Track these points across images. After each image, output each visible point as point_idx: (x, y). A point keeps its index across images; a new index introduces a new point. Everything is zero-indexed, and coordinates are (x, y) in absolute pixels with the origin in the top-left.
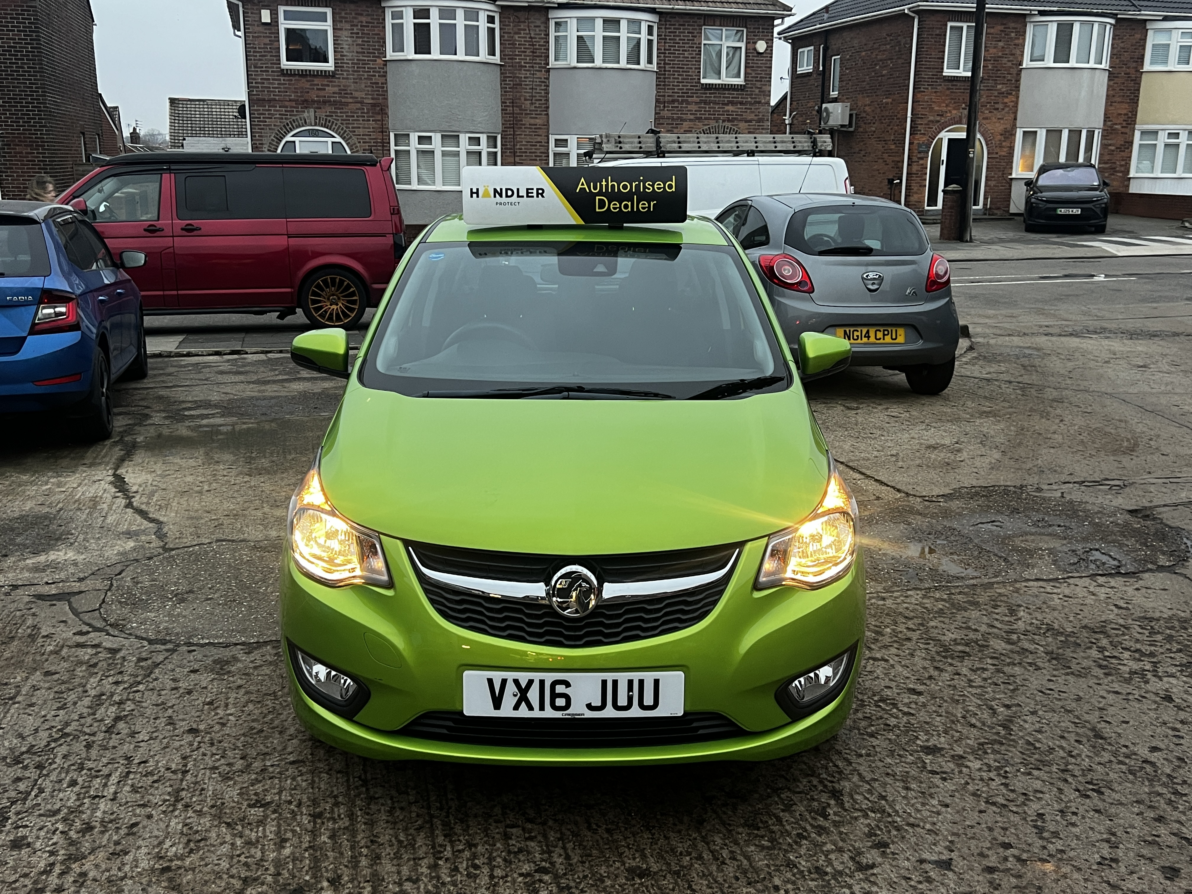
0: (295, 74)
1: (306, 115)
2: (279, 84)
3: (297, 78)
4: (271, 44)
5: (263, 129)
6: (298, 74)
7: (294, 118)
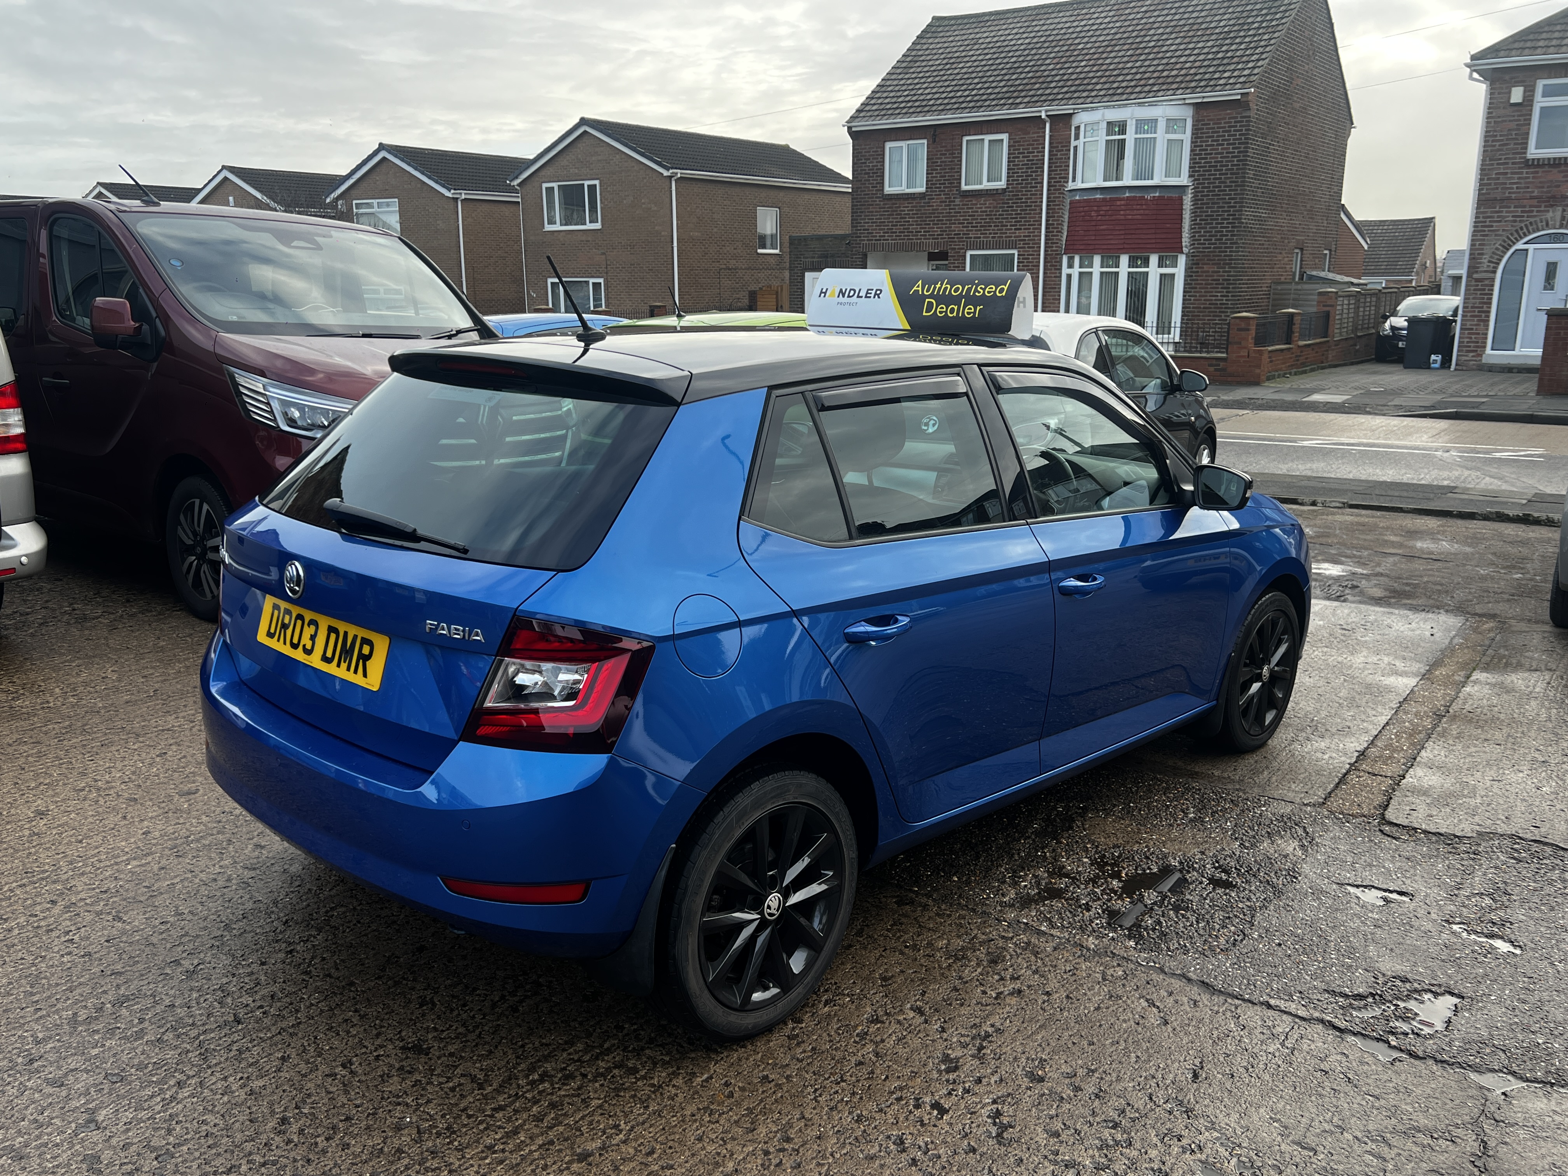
0: (1544, 165)
1: (1550, 215)
2: (1519, 178)
3: (1547, 169)
4: (1519, 129)
5: (1487, 235)
6: (1549, 164)
7: (1532, 220)
